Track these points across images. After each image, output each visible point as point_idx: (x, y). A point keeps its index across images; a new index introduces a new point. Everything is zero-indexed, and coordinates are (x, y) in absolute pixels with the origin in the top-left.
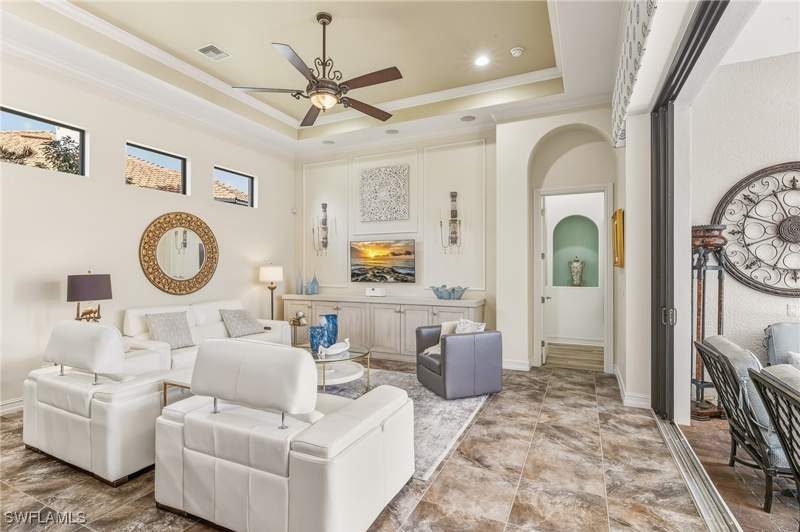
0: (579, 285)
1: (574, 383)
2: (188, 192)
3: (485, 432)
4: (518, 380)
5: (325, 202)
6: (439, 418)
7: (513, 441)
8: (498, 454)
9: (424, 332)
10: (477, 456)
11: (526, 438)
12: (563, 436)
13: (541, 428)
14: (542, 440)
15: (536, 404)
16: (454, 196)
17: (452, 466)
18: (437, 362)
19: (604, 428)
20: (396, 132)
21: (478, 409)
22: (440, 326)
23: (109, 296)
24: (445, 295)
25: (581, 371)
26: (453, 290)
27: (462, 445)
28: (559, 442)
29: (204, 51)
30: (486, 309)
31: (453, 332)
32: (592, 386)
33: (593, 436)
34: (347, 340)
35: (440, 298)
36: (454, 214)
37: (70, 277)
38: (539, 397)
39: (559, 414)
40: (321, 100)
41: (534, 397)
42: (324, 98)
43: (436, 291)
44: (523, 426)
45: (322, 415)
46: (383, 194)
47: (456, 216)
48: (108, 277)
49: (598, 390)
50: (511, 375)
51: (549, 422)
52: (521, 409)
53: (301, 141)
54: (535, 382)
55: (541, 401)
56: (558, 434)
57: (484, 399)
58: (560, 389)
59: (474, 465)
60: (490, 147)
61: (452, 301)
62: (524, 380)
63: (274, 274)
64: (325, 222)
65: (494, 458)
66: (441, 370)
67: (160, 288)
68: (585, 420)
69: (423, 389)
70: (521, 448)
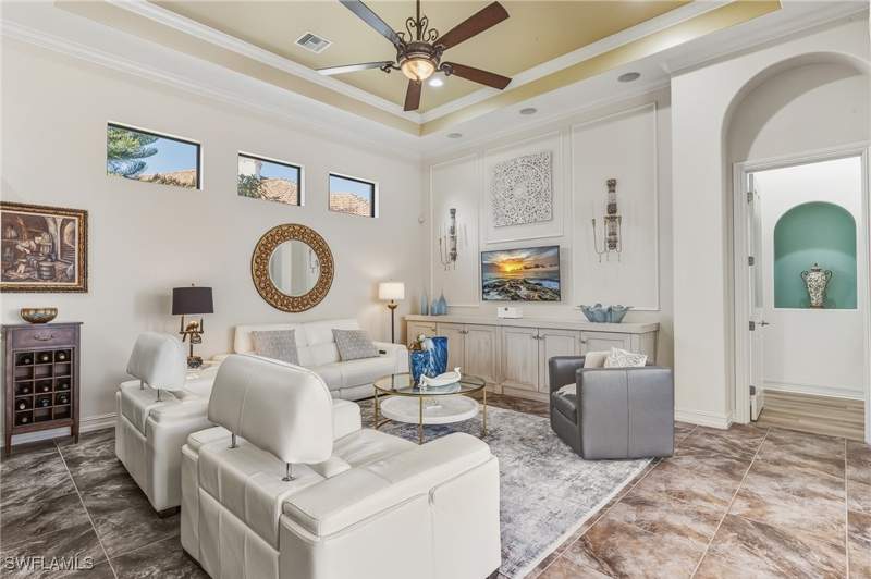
0: (822, 307)
1: (806, 456)
2: (303, 204)
3: (633, 517)
4: (706, 441)
5: (454, 207)
6: (568, 484)
7: (677, 539)
8: (645, 557)
9: (559, 363)
10: (611, 555)
11: (701, 536)
12: (771, 543)
13: (731, 524)
14: (729, 545)
15: (728, 482)
16: (612, 185)
17: (565, 565)
18: (572, 406)
19: (857, 542)
20: (532, 110)
21: (630, 478)
22: (584, 357)
23: (211, 310)
24: (598, 316)
25: (820, 438)
26: (610, 310)
27: (592, 532)
28: (761, 553)
29: (303, 41)
30: (660, 336)
31: (601, 365)
32: (840, 464)
33: (831, 553)
34: (457, 369)
35: (592, 320)
36: (612, 209)
37: (174, 290)
38: (737, 472)
39: (766, 504)
40: (413, 68)
41: (728, 470)
42: (416, 65)
43: (587, 311)
44: (699, 516)
45: (345, 467)
46: (519, 191)
47: (615, 212)
48: (210, 290)
49: (850, 471)
50: (696, 433)
51: (748, 515)
52: (701, 486)
53: (423, 138)
54: (734, 447)
55: (739, 478)
56: (762, 538)
57: (643, 464)
58: (777, 463)
59: (601, 569)
60: (662, 112)
61: (607, 324)
62: (715, 443)
63: (395, 291)
64: (453, 231)
65: (638, 563)
66: (577, 416)
67: (272, 305)
68: (819, 520)
69: (557, 440)
70: (688, 553)
